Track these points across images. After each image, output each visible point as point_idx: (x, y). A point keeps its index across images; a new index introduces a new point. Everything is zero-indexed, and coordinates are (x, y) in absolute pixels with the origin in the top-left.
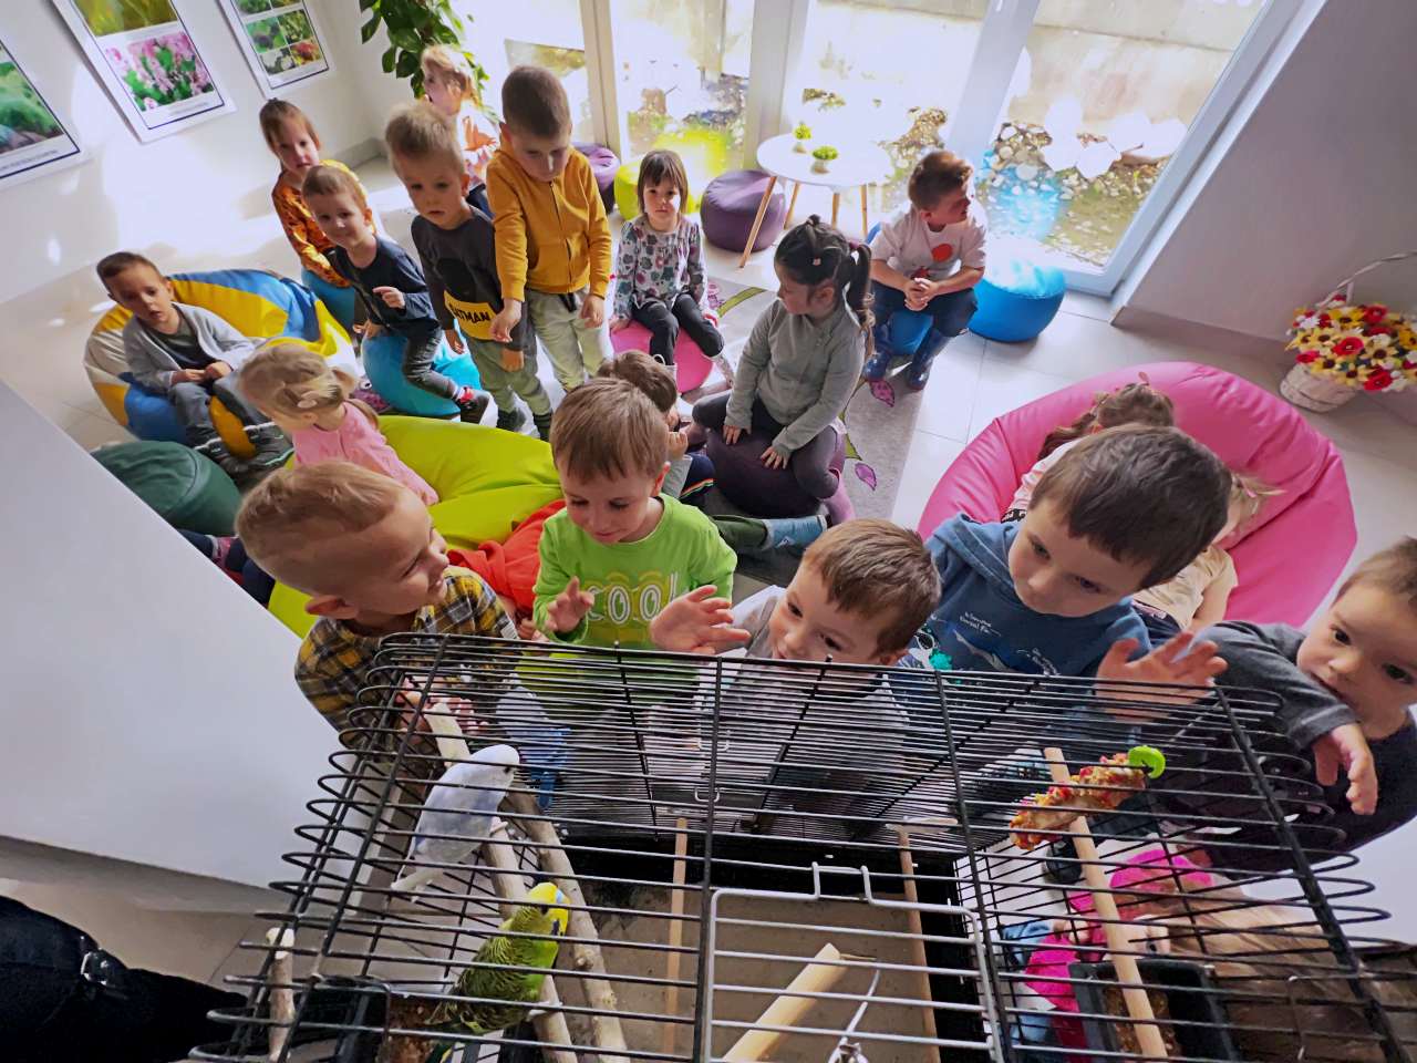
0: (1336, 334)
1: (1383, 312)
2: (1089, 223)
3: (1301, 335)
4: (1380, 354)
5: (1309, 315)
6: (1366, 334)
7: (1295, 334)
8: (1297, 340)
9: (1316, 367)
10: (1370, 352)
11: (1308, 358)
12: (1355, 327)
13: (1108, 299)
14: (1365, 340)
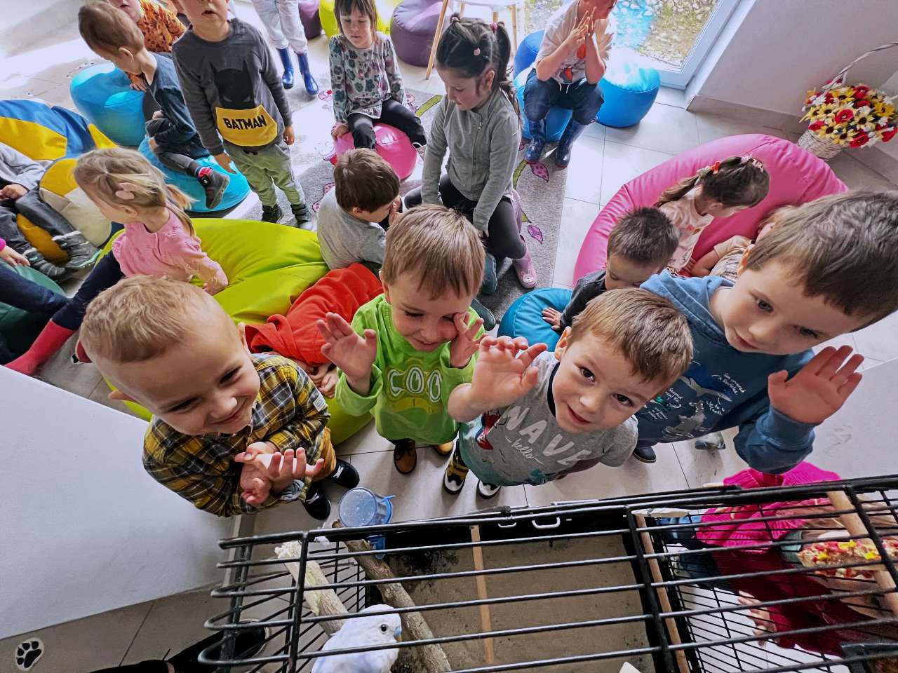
0: (836, 108)
1: (866, 90)
2: (664, 34)
3: (813, 110)
4: (863, 121)
5: (818, 95)
6: (856, 106)
7: (808, 109)
8: (810, 113)
9: (821, 132)
10: (857, 119)
11: (815, 127)
12: (848, 102)
13: (683, 91)
14: (855, 111)
